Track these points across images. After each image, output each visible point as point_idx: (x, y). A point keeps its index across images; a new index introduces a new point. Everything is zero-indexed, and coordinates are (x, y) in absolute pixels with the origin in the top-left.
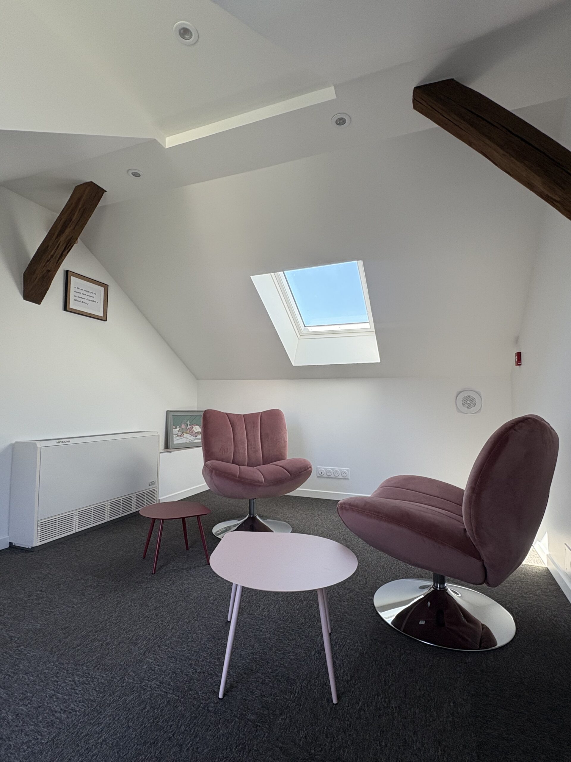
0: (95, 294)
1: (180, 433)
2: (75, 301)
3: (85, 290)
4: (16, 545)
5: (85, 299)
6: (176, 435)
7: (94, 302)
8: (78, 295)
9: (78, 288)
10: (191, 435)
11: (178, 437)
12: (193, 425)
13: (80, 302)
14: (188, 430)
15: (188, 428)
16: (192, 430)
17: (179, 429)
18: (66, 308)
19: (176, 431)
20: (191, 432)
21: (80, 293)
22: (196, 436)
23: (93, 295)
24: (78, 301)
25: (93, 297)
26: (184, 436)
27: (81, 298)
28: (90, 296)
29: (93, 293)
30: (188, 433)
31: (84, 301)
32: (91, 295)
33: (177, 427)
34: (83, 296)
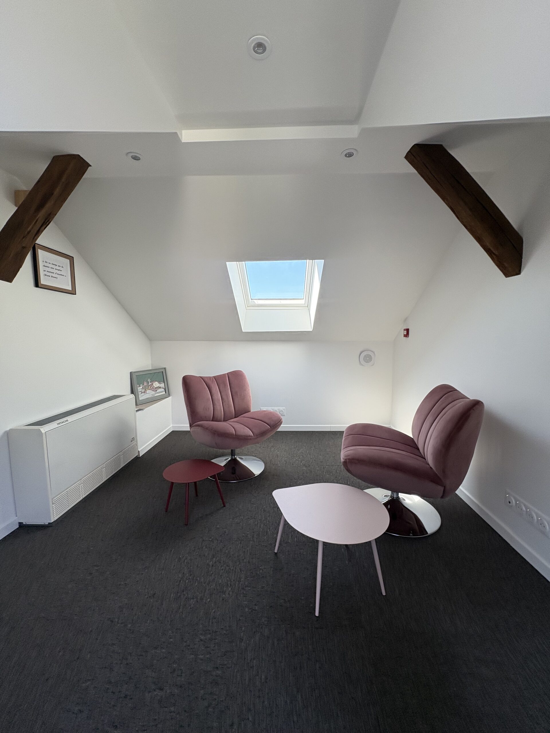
0: (62, 267)
1: (143, 391)
2: (45, 276)
3: (53, 264)
4: (27, 524)
5: (54, 273)
6: (141, 393)
7: (62, 275)
8: (47, 269)
9: (46, 262)
10: (152, 390)
11: (142, 394)
12: (153, 382)
13: (50, 276)
14: (150, 387)
15: (149, 385)
16: (153, 386)
17: (143, 387)
18: (37, 284)
19: (140, 389)
20: (152, 388)
21: (49, 267)
22: (156, 391)
23: (61, 268)
24: (48, 276)
25: (61, 271)
26: (147, 392)
27: (50, 272)
28: (58, 270)
29: (60, 266)
30: (149, 389)
31: (54, 275)
32: (58, 268)
33: (141, 385)
34: (52, 270)
